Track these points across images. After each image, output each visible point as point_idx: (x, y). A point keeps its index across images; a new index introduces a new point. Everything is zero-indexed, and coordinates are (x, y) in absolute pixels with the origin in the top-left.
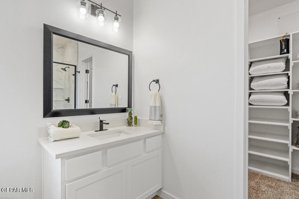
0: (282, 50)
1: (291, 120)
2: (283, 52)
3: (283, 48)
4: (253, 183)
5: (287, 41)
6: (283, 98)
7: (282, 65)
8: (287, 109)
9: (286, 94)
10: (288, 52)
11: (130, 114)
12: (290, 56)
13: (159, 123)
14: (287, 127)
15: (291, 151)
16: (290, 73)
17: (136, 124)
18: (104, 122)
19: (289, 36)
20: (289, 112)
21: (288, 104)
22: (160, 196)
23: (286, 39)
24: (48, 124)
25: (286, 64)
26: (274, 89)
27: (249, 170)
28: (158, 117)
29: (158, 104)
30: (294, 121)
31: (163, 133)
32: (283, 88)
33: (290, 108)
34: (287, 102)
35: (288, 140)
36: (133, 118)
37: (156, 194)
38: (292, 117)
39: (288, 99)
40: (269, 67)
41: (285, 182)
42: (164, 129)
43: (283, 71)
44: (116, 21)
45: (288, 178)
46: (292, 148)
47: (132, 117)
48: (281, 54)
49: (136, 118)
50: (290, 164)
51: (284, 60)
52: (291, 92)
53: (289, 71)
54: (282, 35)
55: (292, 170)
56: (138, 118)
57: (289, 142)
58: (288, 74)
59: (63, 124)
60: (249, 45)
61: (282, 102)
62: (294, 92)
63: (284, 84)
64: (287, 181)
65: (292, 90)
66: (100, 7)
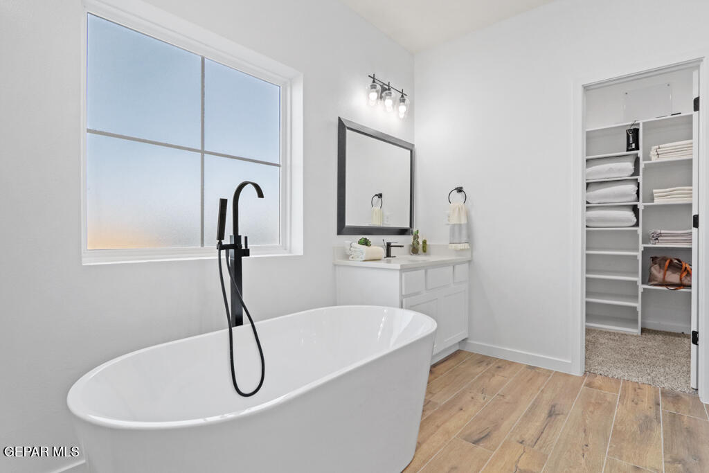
0: (629, 144)
1: (641, 247)
2: (630, 148)
3: (631, 142)
4: (590, 338)
5: (636, 132)
6: (630, 214)
7: (629, 166)
8: (636, 231)
9: (635, 209)
10: (637, 148)
11: (416, 237)
12: (640, 153)
13: (466, 246)
14: (636, 256)
15: (640, 290)
16: (640, 178)
17: (424, 251)
18: (392, 244)
19: (638, 124)
20: (638, 235)
21: (637, 225)
22: (465, 350)
23: (634, 129)
24: (348, 242)
25: (635, 165)
26: (618, 201)
27: (586, 326)
28: (464, 239)
29: (464, 221)
30: (645, 248)
31: (469, 262)
32: (631, 200)
33: (639, 230)
34: (636, 220)
35: (638, 277)
36: (421, 243)
37: (457, 348)
38: (643, 243)
39: (637, 216)
40: (611, 168)
41: (632, 336)
42: (472, 256)
43: (632, 176)
44: (402, 103)
45: (637, 331)
46: (641, 287)
47: (418, 242)
48: (628, 150)
49: (424, 242)
50: (639, 309)
51: (633, 159)
52: (641, 206)
53: (638, 175)
54: (630, 123)
55: (642, 323)
56: (428, 243)
57: (639, 279)
58: (637, 179)
59: (366, 243)
60: (587, 132)
61: (629, 220)
62: (645, 206)
63: (632, 195)
64: (635, 334)
65: (643, 202)
66: (387, 87)
